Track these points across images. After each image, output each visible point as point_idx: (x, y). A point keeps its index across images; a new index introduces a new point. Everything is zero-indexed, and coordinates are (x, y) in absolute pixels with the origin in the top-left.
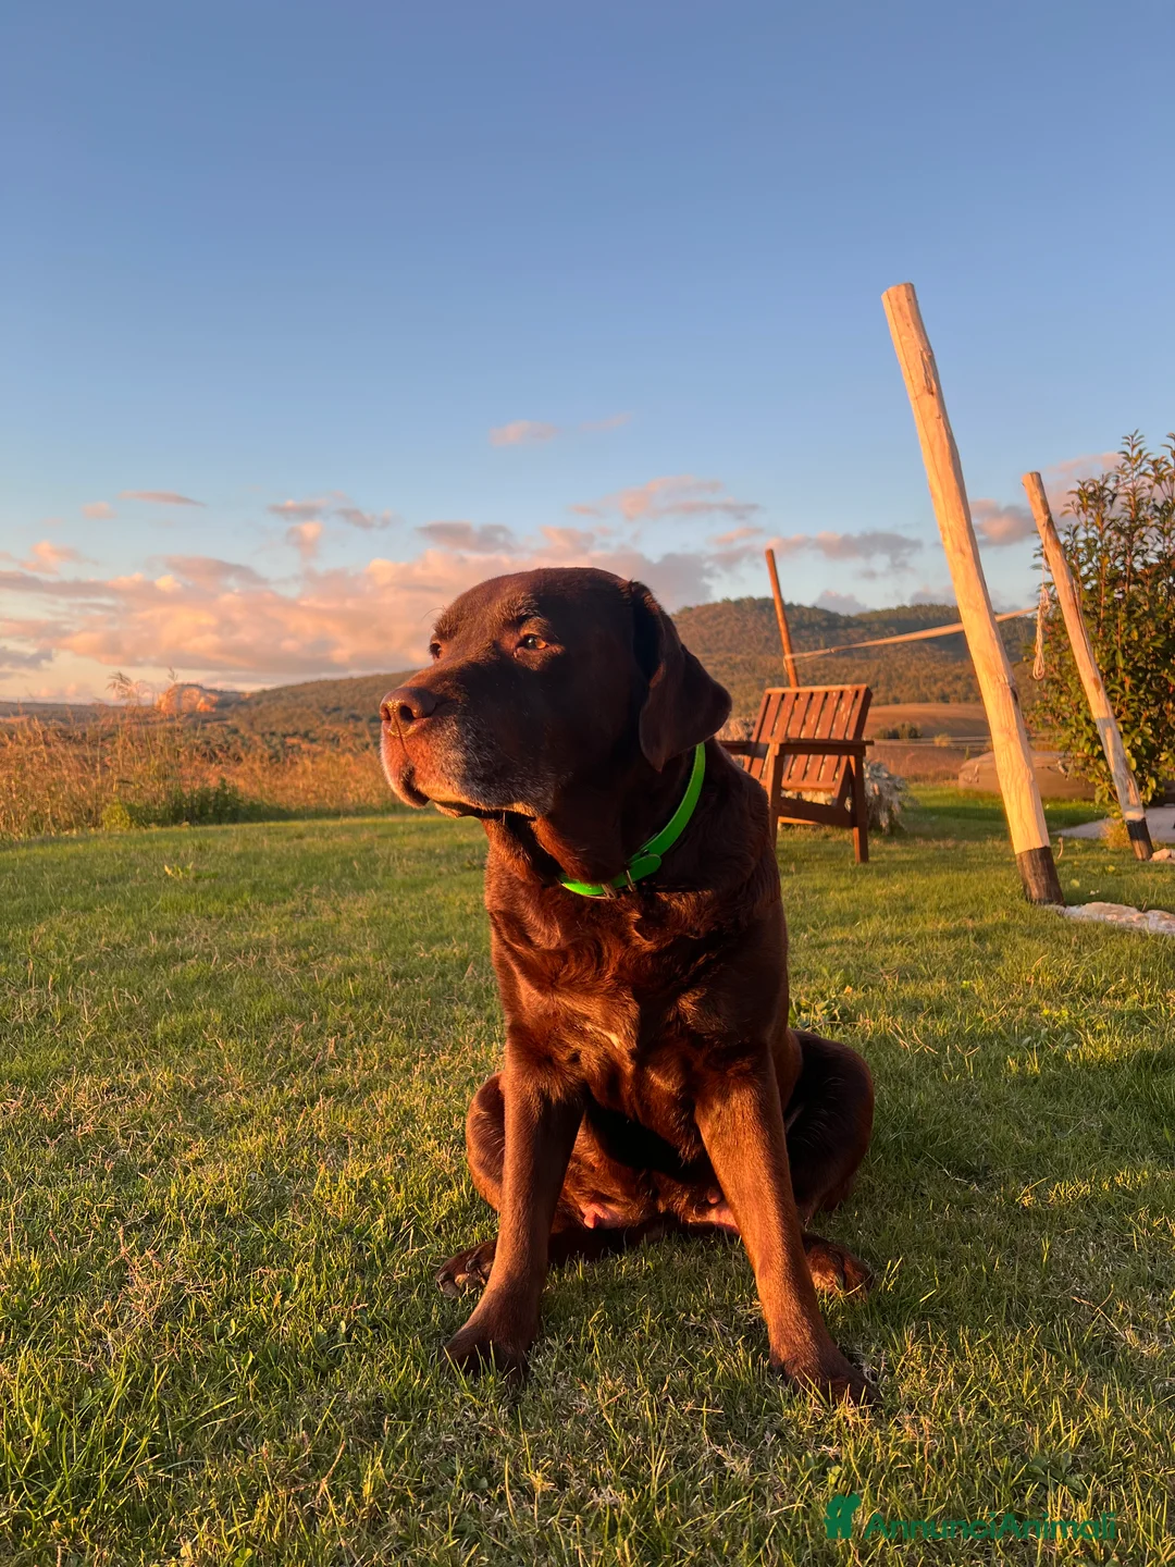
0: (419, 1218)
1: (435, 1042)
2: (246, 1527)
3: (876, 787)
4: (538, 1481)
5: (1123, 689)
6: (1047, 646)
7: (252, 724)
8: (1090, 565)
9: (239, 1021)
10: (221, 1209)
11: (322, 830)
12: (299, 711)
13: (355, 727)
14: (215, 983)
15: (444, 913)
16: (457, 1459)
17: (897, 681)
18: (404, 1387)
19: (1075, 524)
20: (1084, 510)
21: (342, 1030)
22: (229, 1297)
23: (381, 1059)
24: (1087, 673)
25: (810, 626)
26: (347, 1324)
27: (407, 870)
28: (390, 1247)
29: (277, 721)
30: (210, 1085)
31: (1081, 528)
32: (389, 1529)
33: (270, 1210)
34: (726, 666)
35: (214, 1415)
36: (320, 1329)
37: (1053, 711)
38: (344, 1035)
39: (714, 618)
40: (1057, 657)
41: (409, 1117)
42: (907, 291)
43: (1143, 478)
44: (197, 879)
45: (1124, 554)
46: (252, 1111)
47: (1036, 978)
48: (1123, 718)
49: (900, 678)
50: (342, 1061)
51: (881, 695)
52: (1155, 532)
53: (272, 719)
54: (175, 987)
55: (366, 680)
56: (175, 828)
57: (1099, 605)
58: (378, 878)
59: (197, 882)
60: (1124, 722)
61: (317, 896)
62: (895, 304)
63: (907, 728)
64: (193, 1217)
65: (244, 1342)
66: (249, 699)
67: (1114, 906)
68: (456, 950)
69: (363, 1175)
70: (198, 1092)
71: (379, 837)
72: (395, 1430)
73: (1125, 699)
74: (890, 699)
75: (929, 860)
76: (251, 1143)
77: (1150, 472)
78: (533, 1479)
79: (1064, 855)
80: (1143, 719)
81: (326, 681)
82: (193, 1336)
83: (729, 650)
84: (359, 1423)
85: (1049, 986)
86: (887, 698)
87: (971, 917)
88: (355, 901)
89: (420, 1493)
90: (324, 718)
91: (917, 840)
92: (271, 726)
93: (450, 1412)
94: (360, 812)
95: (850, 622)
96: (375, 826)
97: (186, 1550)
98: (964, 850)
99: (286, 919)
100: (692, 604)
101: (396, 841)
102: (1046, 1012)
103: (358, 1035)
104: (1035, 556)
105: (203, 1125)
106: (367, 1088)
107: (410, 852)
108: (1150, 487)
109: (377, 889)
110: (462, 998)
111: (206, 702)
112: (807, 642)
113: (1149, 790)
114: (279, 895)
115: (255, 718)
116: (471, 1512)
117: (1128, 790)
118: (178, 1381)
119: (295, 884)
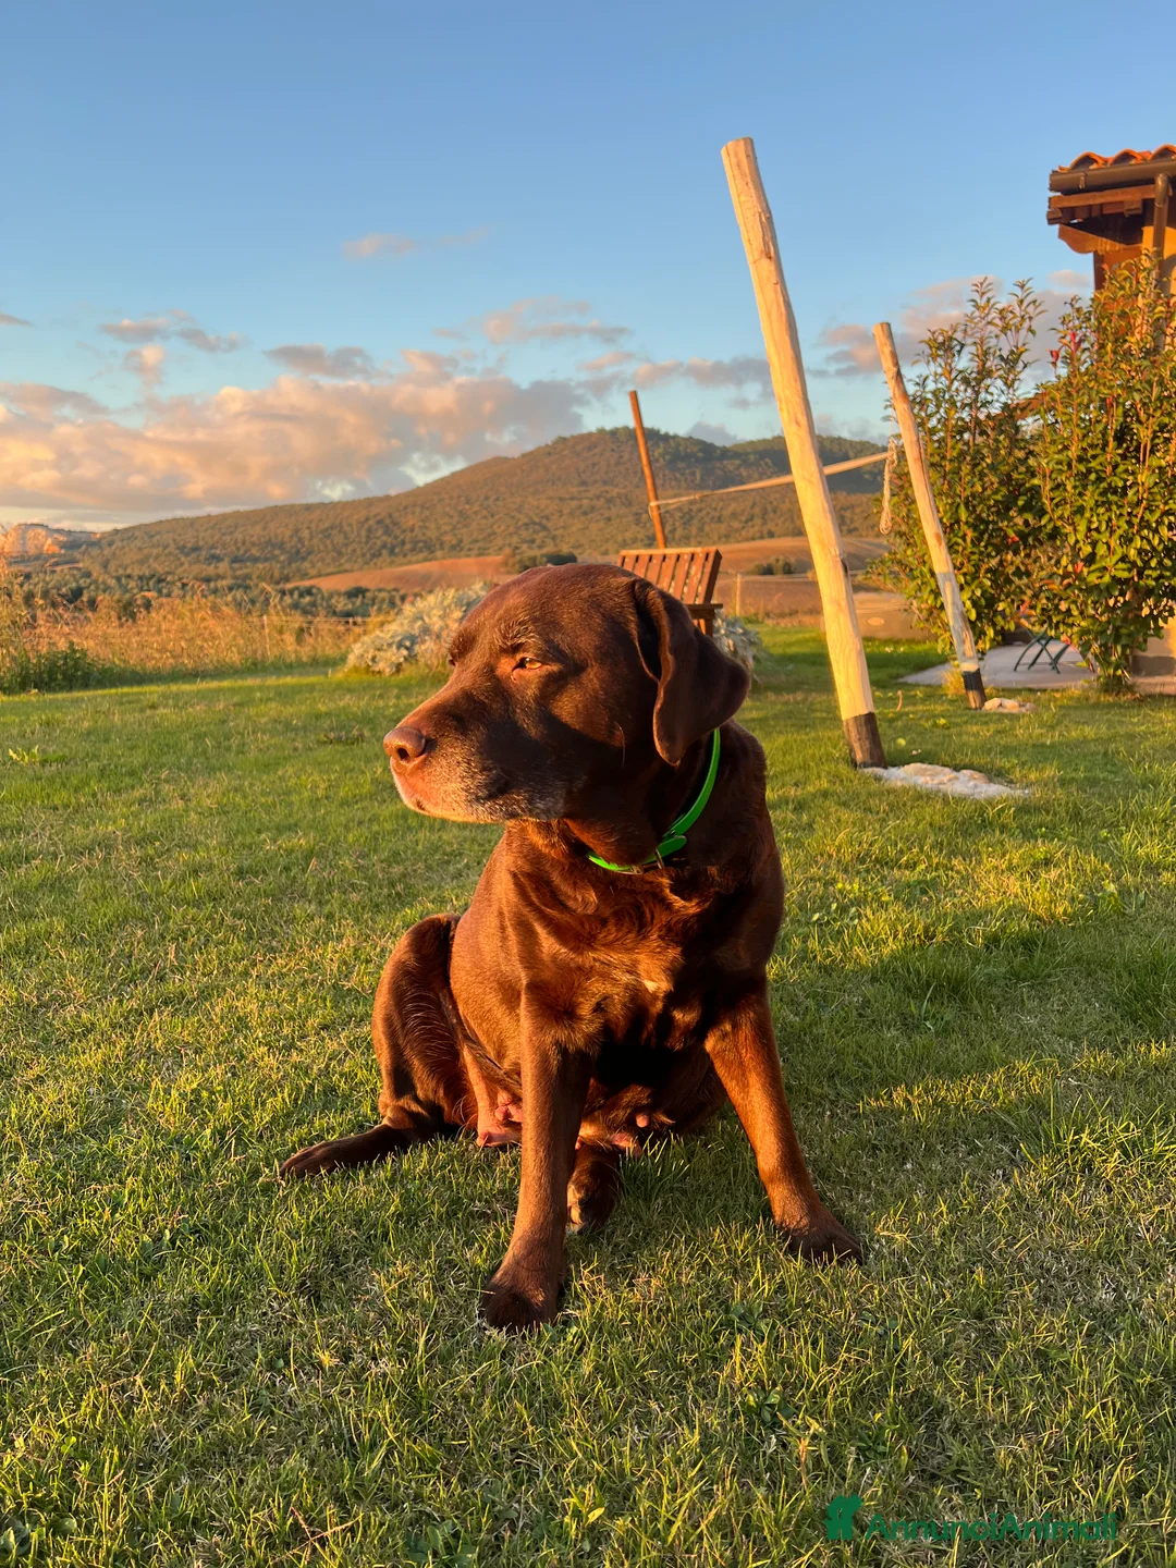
0: (244, 1126)
1: (274, 943)
2: (74, 1418)
3: (731, 642)
4: (327, 1359)
5: (965, 540)
6: (896, 499)
7: (105, 567)
8: (938, 416)
9: (83, 929)
10: (60, 1127)
11: (177, 696)
12: (155, 551)
13: (216, 568)
14: (59, 886)
15: (294, 798)
16: (259, 1344)
17: (771, 515)
18: (217, 1288)
19: (924, 375)
20: (934, 360)
21: (184, 934)
22: (65, 1212)
23: (220, 963)
24: (930, 528)
25: (687, 457)
26: (171, 1231)
27: (262, 746)
28: (216, 1155)
29: (133, 563)
30: (53, 998)
31: (931, 378)
32: (196, 1408)
33: (105, 1123)
34: (602, 500)
35: (48, 1324)
36: (146, 1238)
37: (900, 563)
38: (185, 939)
39: (590, 449)
40: (905, 510)
41: (242, 1024)
42: (746, 145)
43: (990, 327)
44: (44, 763)
45: (970, 405)
46: (92, 1024)
47: (839, 851)
48: (965, 570)
49: (775, 512)
50: (182, 967)
51: (756, 528)
52: (999, 383)
53: (127, 561)
54: (19, 893)
55: (225, 517)
56: (23, 697)
57: (944, 458)
58: (231, 757)
59: (43, 766)
60: (965, 574)
61: (167, 781)
62: (734, 160)
63: (781, 563)
64: (33, 1136)
65: (77, 1254)
66: (100, 540)
67: (930, 767)
68: (301, 841)
69: (194, 1086)
70: (40, 1006)
71: (235, 705)
72: (206, 1323)
73: (966, 552)
74: (765, 533)
75: (776, 717)
76: (91, 1058)
77: (997, 321)
78: (322, 1357)
79: (903, 706)
80: (982, 571)
81: (182, 519)
82: (30, 1252)
83: (605, 483)
84: (176, 1320)
85: (848, 858)
86: (761, 532)
87: (796, 785)
88: (206, 786)
89: (225, 1376)
90: (183, 559)
91: (769, 694)
92: (126, 569)
93: (257, 1303)
94: (220, 672)
95: (726, 453)
96: (233, 691)
97: (19, 1442)
98: (812, 704)
99: (135, 808)
100: (567, 434)
101: (252, 711)
102: (840, 885)
103: (199, 939)
104: (886, 407)
105: (45, 1040)
106: (205, 994)
107: (266, 724)
108: (997, 336)
109: (230, 770)
110: (303, 895)
111: (53, 544)
112: (683, 474)
113: (987, 639)
114: (127, 780)
115: (108, 561)
116: (268, 1388)
117: (964, 642)
118: (16, 1294)
119: (145, 767)
